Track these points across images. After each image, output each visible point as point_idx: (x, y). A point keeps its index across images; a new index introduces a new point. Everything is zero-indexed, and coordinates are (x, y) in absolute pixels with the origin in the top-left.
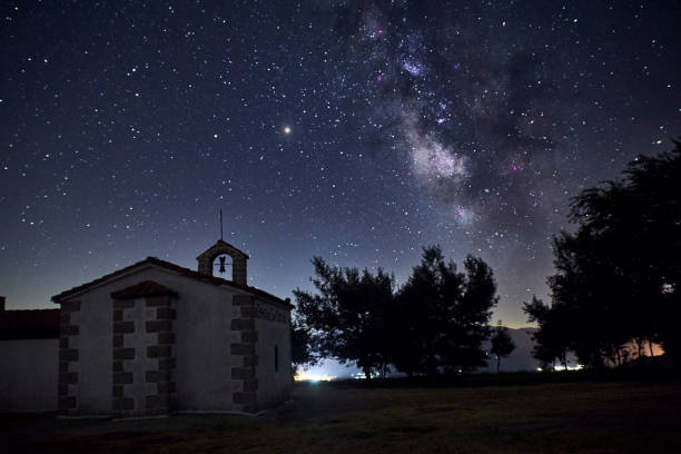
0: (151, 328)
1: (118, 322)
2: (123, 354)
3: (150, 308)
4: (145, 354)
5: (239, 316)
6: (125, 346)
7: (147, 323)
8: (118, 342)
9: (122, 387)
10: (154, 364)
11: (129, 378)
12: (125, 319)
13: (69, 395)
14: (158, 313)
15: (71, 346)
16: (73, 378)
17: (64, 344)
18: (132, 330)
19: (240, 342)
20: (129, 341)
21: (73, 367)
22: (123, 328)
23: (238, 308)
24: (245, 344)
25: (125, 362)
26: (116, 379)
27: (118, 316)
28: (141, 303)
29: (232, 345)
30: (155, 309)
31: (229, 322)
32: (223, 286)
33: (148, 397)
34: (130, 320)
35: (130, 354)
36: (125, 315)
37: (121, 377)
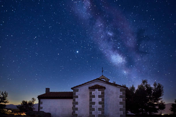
0: (99, 97)
1: (91, 95)
2: (92, 103)
3: (99, 91)
4: (98, 104)
5: (122, 95)
6: (93, 101)
7: (99, 95)
8: (91, 100)
9: (92, 112)
10: (100, 106)
11: (94, 110)
12: (93, 94)
13: (76, 113)
14: (101, 93)
15: (76, 101)
16: (77, 109)
17: (74, 100)
18: (95, 97)
19: (122, 101)
20: (93, 100)
21: (77, 106)
22: (92, 96)
23: (122, 92)
24: (123, 102)
25: (93, 105)
26: (90, 110)
27: (91, 93)
28: (97, 90)
29: (120, 102)
30: (100, 92)
31: (119, 96)
32: (118, 86)
33: (99, 115)
34: (94, 94)
35: (94, 103)
36: (93, 93)
37: (91, 109)
